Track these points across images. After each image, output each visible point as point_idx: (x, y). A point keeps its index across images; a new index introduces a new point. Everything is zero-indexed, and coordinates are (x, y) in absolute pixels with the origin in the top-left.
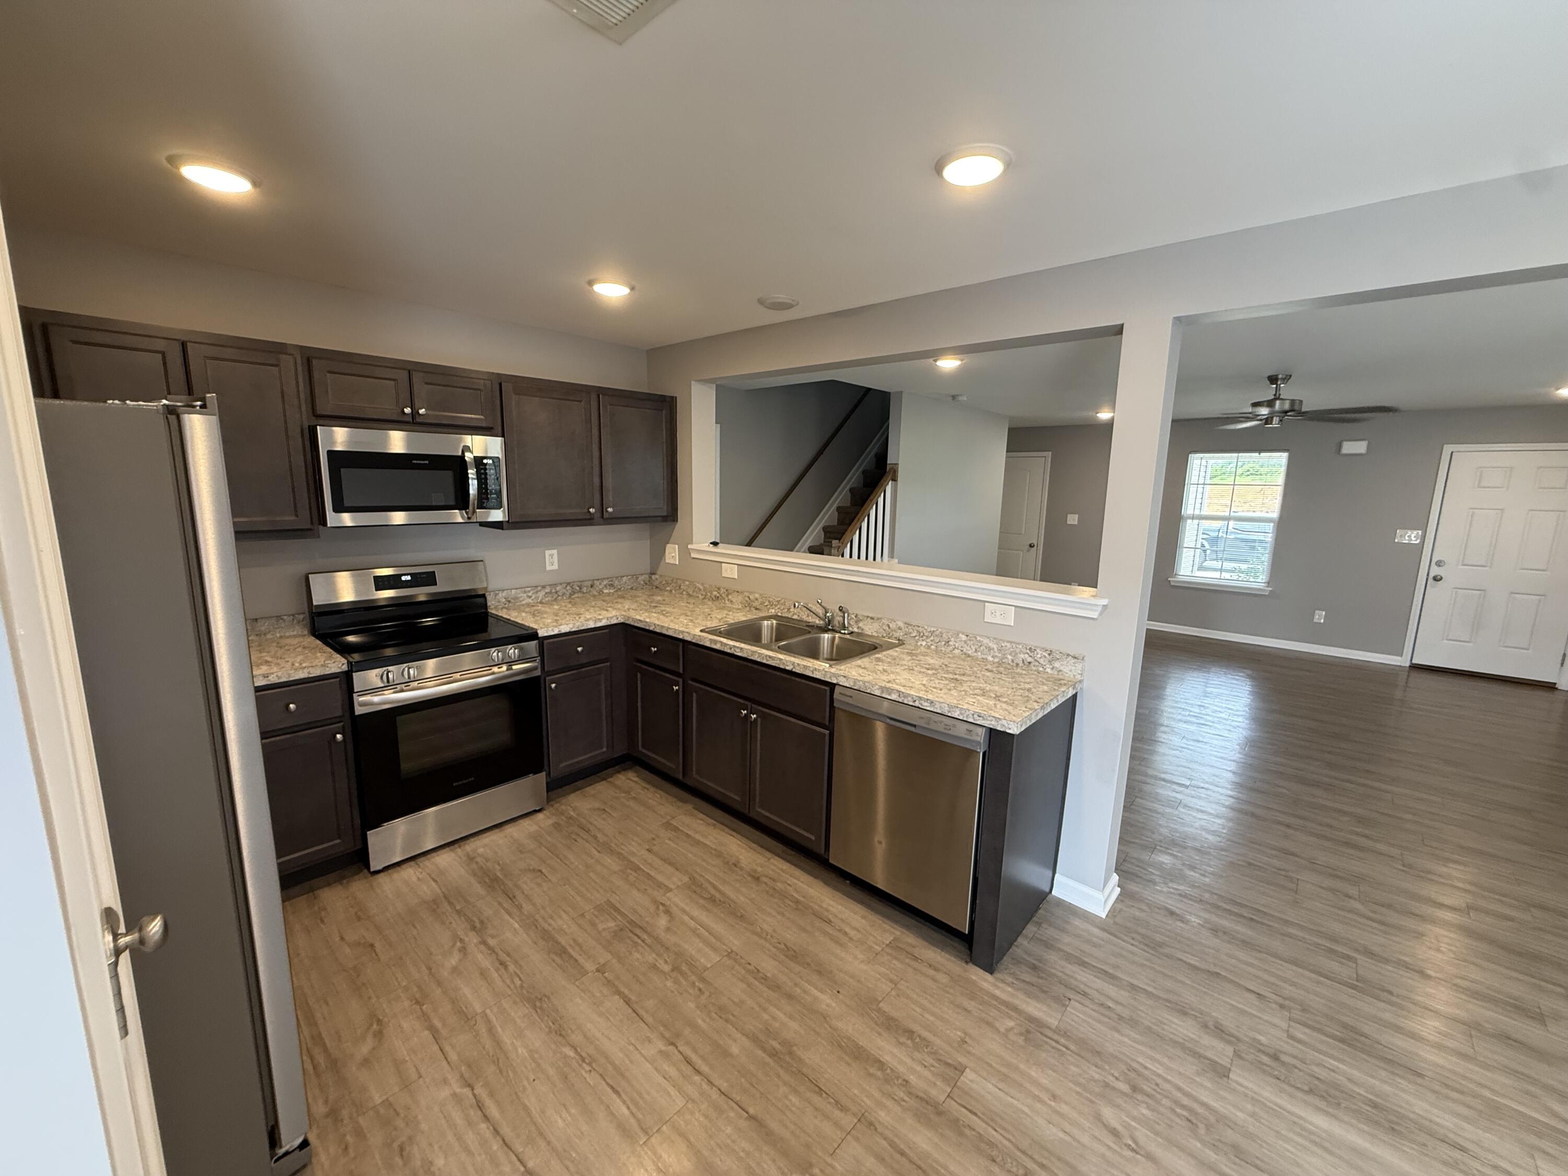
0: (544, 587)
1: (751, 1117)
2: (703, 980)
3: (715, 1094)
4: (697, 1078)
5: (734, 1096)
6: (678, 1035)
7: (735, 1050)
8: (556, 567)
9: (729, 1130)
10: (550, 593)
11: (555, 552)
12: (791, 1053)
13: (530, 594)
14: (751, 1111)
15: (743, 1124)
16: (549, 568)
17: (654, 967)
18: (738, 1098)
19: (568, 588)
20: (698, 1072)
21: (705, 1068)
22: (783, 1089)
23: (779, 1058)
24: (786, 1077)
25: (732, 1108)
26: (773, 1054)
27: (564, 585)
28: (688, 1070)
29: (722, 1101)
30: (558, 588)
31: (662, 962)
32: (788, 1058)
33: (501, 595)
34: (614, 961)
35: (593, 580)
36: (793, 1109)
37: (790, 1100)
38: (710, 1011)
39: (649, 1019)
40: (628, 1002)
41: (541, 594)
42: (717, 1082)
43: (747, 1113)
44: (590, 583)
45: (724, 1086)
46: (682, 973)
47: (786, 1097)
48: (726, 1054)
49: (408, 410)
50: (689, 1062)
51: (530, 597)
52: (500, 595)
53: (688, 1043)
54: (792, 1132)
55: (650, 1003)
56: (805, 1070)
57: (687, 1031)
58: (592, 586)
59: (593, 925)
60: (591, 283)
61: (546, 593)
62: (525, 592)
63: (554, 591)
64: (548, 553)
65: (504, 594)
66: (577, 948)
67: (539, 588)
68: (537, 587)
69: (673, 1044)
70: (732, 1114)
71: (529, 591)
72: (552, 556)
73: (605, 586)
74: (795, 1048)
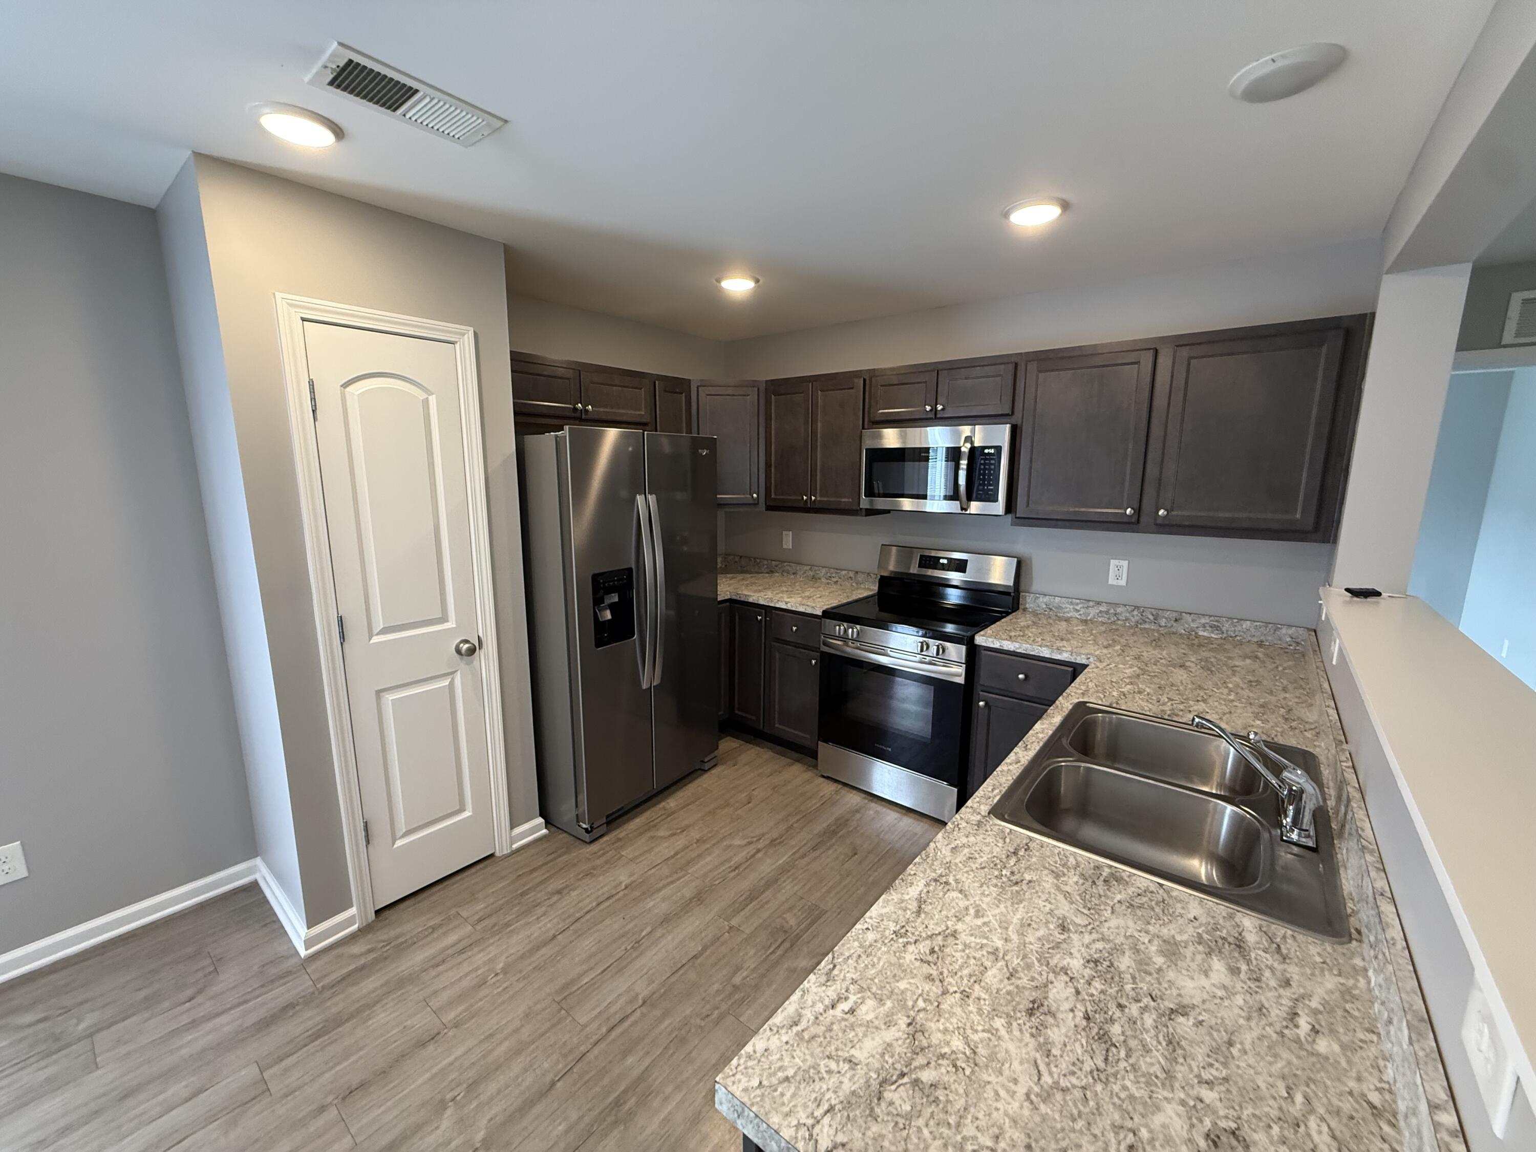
0: (1099, 603)
1: (553, 1084)
2: (721, 1017)
3: (583, 1049)
4: (604, 1030)
5: (580, 1065)
6: (653, 1006)
7: (630, 1060)
8: (1123, 582)
9: (546, 1065)
10: (1107, 612)
11: (1125, 564)
12: (616, 1123)
13: (1078, 608)
14: (559, 1084)
15: (549, 1077)
16: (1112, 581)
17: (738, 969)
18: (575, 1070)
19: (1135, 613)
20: (610, 1030)
21: (614, 1034)
22: (574, 1116)
23: (612, 1109)
24: (587, 1119)
25: (566, 1066)
26: (618, 1103)
27: (1130, 609)
28: (613, 1021)
29: (577, 1054)
30: (1119, 610)
31: (745, 974)
32: (610, 1119)
33: (1043, 600)
34: (745, 936)
35: (1181, 612)
36: (551, 1128)
37: (560, 1124)
38: (680, 1029)
39: (673, 979)
40: (695, 957)
41: (1093, 612)
42: (596, 1051)
43: (559, 1080)
44: (1175, 615)
45: (591, 1056)
46: (729, 996)
47: (565, 1119)
48: (626, 1053)
49: (928, 408)
50: (622, 1021)
51: (1078, 611)
52: (1041, 599)
53: (643, 1015)
54: (526, 1128)
55: (692, 976)
56: (591, 1141)
57: (657, 1013)
58: (1176, 620)
59: (790, 909)
60: (1006, 215)
61: (1101, 612)
62: (1072, 603)
63: (1112, 611)
64: (1113, 563)
65: (1046, 599)
66: (758, 907)
67: (1091, 604)
68: (1089, 601)
69: (644, 1003)
70: (561, 1066)
71: (1077, 604)
72: (1119, 568)
73: (1204, 626)
74: (622, 1127)
